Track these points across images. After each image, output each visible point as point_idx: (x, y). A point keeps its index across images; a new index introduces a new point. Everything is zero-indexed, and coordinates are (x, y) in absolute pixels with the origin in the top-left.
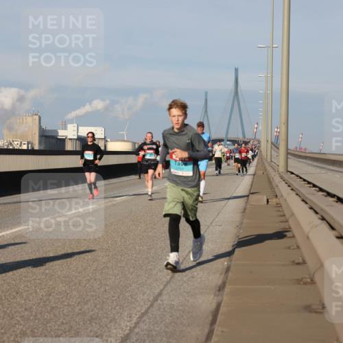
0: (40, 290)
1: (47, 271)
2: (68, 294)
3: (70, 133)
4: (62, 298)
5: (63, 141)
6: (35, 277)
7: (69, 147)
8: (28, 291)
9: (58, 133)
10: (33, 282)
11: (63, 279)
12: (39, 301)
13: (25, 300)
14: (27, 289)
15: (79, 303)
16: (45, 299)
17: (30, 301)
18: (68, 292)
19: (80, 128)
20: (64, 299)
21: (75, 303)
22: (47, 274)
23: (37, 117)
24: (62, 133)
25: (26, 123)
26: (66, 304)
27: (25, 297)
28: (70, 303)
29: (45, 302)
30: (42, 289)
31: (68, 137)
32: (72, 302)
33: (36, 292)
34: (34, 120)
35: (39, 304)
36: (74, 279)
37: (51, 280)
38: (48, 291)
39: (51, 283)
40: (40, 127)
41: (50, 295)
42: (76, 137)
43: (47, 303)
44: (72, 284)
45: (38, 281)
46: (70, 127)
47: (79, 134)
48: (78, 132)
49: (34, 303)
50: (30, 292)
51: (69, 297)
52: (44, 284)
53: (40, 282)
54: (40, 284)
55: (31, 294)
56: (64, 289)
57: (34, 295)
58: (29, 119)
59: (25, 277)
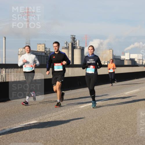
0: (115, 127)
1: (117, 119)
2: (127, 129)
3: (126, 57)
4: (125, 131)
5: (123, 61)
6: (112, 121)
7: (126, 63)
8: (109, 127)
9: (121, 57)
10: (111, 124)
11: (125, 123)
12: (114, 132)
13: (108, 131)
14: (109, 126)
15: (132, 134)
16: (117, 131)
17: (110, 132)
18: (127, 128)
19: (131, 55)
20: (125, 132)
21: (130, 133)
22: (117, 120)
23: (111, 50)
24: (122, 57)
25: (107, 53)
26: (126, 134)
27: (108, 130)
28: (129, 134)
29: (117, 133)
30: (116, 127)
31: (125, 59)
32: (129, 133)
33: (113, 128)
34: (110, 52)
35: (114, 133)
36: (129, 123)
37: (119, 123)
38: (118, 128)
39: (119, 124)
40: (113, 55)
41: (119, 129)
42: (129, 59)
43: (118, 133)
44: (129, 125)
45: (113, 123)
46: (126, 54)
47: (130, 57)
48: (130, 56)
49: (112, 133)
50: (110, 128)
51: (127, 131)
52: (116, 124)
53: (114, 124)
54: (115, 124)
55: (111, 129)
56: (125, 127)
57: (112, 129)
58: (108, 51)
59: (108, 121)
